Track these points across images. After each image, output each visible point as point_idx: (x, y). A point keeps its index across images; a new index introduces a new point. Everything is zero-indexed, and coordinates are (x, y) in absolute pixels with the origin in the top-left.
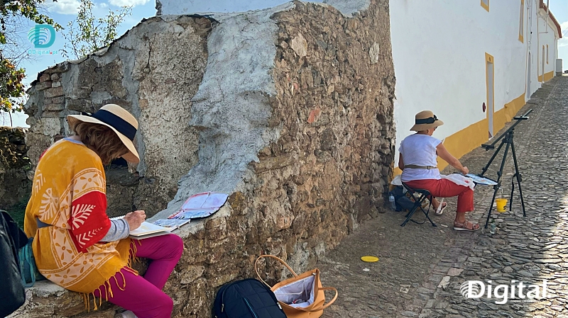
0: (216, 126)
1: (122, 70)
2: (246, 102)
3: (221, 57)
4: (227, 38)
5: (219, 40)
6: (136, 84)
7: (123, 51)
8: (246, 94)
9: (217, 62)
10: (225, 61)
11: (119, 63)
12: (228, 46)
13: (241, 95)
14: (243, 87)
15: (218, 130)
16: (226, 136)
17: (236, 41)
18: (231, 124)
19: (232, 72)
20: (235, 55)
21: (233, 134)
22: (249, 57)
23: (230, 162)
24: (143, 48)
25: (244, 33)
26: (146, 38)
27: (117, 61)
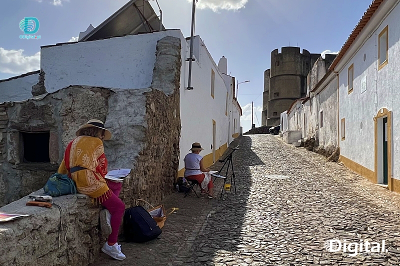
0: (117, 140)
1: (53, 110)
2: (133, 130)
3: (118, 108)
4: (120, 100)
5: (116, 101)
6: (62, 118)
7: (54, 100)
8: (133, 126)
9: (116, 111)
10: (120, 111)
11: (51, 106)
12: (121, 104)
13: (130, 126)
14: (131, 123)
15: (118, 142)
16: (122, 145)
17: (125, 102)
18: (125, 139)
19: (124, 116)
20: (125, 108)
21: (126, 144)
22: (133, 110)
23: (124, 157)
24: (68, 100)
25: (129, 99)
26: (70, 95)
27: (49, 104)
